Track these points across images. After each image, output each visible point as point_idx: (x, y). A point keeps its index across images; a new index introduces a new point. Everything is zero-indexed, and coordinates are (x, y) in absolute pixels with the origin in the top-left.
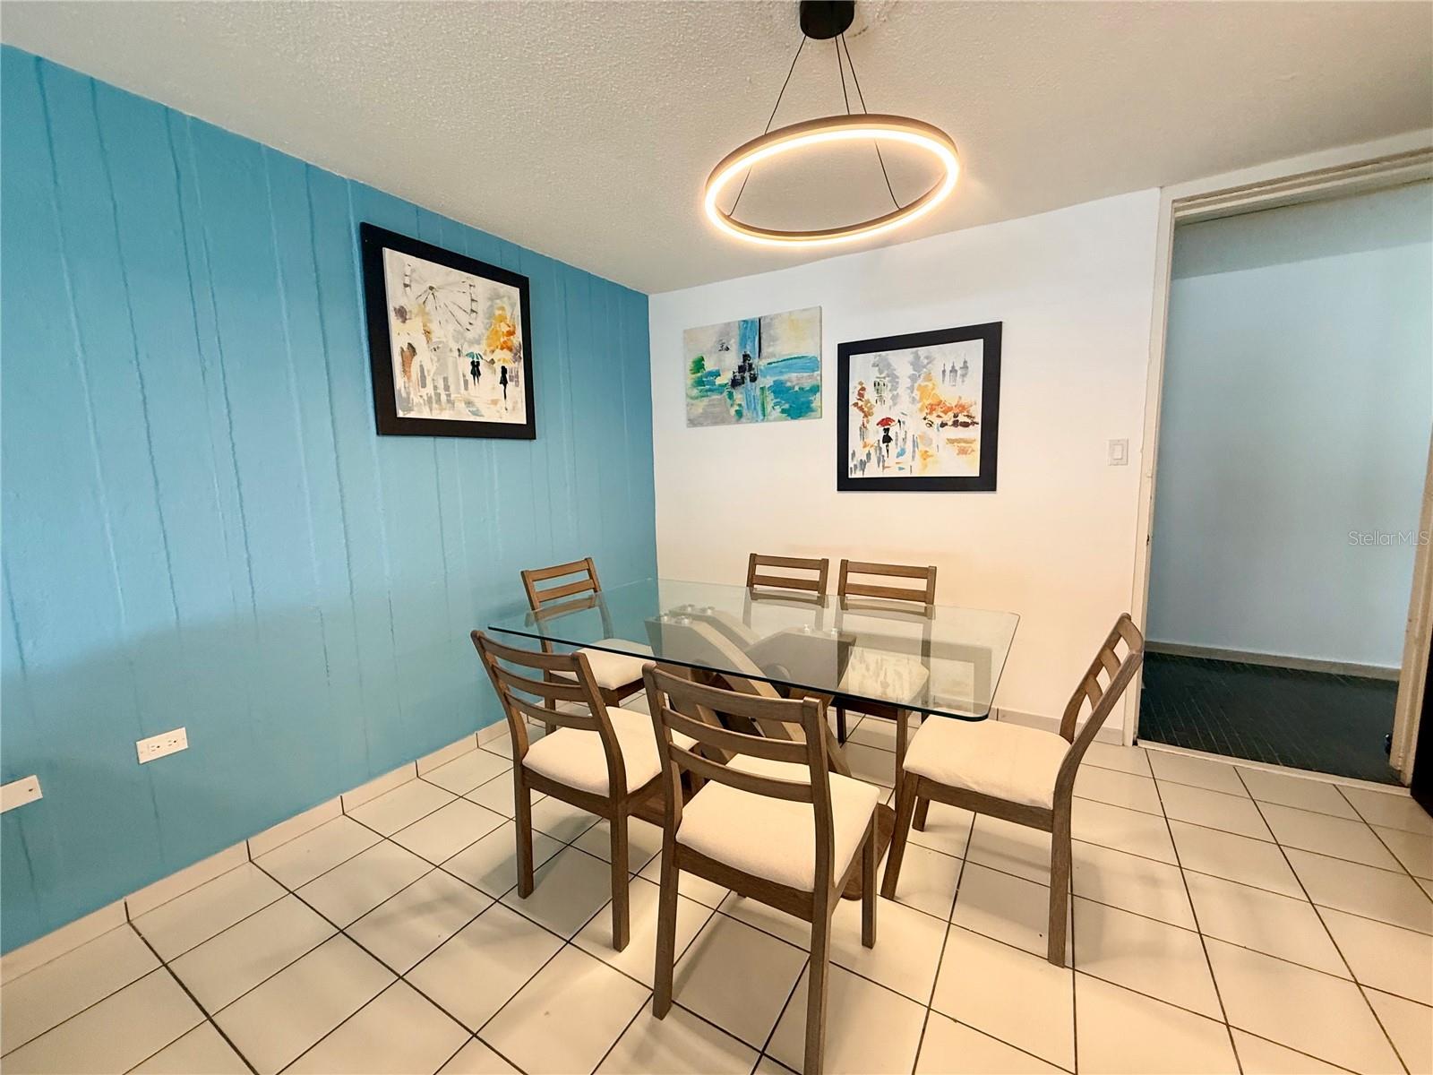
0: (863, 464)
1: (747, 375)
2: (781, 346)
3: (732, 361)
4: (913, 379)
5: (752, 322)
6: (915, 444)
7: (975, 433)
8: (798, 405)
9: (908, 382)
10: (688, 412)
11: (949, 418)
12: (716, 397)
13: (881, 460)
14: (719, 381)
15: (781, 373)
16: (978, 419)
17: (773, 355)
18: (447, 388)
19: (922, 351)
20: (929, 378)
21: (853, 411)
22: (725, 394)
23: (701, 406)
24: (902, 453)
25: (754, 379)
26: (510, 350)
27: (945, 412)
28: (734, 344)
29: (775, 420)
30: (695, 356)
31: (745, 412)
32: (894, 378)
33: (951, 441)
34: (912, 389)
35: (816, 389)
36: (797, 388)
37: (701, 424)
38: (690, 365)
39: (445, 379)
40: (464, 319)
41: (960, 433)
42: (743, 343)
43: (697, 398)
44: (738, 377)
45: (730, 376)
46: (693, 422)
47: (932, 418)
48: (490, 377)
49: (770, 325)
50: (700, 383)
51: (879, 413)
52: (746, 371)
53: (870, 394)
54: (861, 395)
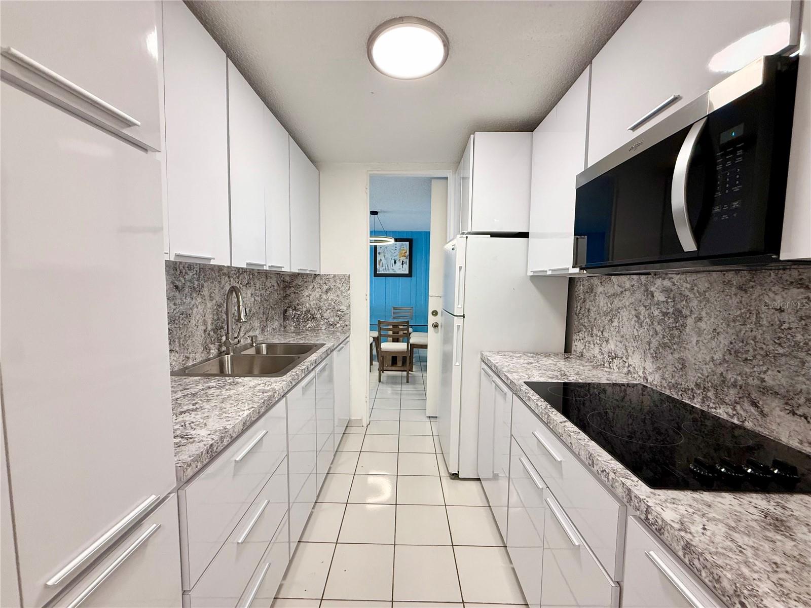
18: (388, 267)
26: (405, 256)
39: (388, 265)
40: (393, 252)
48: (399, 264)
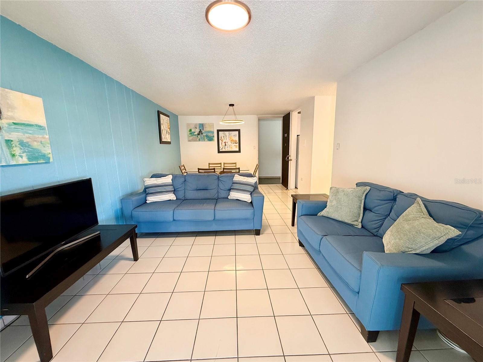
0: (222, 149)
1: (201, 133)
2: (207, 129)
3: (197, 131)
4: (229, 136)
5: (202, 124)
6: (230, 146)
7: (238, 144)
8: (211, 139)
9: (228, 137)
10: (188, 139)
11: (234, 142)
12: (194, 136)
13: (225, 148)
14: (195, 134)
15: (207, 133)
16: (238, 142)
17: (206, 130)
18: (165, 136)
19: (230, 132)
20: (231, 136)
21: (220, 140)
22: (196, 136)
23: (191, 138)
24: (228, 147)
25: (202, 134)
26: (169, 129)
28: (198, 127)
29: (207, 141)
30: (190, 129)
31: (200, 139)
32: (226, 136)
33: (235, 146)
34: (229, 138)
35: (214, 136)
36: (210, 136)
37: (191, 141)
38: (188, 130)
41: (236, 144)
42: (200, 127)
43: (190, 136)
44: (199, 133)
45: (197, 133)
46: (189, 141)
47: (232, 142)
49: (205, 125)
50: (191, 134)
51: (224, 141)
52: (200, 133)
53: (223, 138)
54: (221, 138)
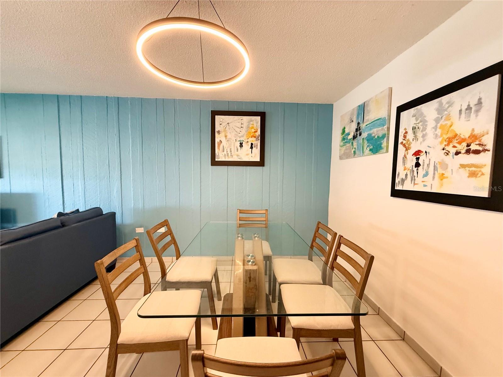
0: (403, 181)
1: (358, 133)
2: (372, 115)
3: (354, 126)
4: (437, 120)
5: (362, 105)
6: (435, 168)
7: (487, 158)
8: (376, 146)
9: (433, 124)
10: (340, 153)
11: (463, 147)
12: (348, 145)
13: (413, 179)
14: (349, 137)
15: (371, 129)
16: (490, 145)
19: (445, 99)
20: (448, 118)
21: (400, 147)
22: (351, 143)
23: (343, 150)
24: (426, 175)
25: (360, 135)
26: (255, 137)
27: (460, 143)
28: (355, 118)
29: (367, 155)
30: (343, 127)
31: (356, 152)
32: (424, 122)
33: (463, 166)
34: (436, 128)
35: (386, 135)
36: (376, 137)
38: (341, 131)
39: (231, 149)
40: (238, 130)
41: (472, 159)
42: (358, 118)
43: (342, 146)
45: (353, 134)
46: (341, 158)
47: (449, 148)
48: (246, 147)
49: (368, 105)
50: (343, 139)
51: (414, 147)
53: (410, 136)
54: (405, 137)
